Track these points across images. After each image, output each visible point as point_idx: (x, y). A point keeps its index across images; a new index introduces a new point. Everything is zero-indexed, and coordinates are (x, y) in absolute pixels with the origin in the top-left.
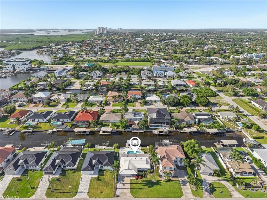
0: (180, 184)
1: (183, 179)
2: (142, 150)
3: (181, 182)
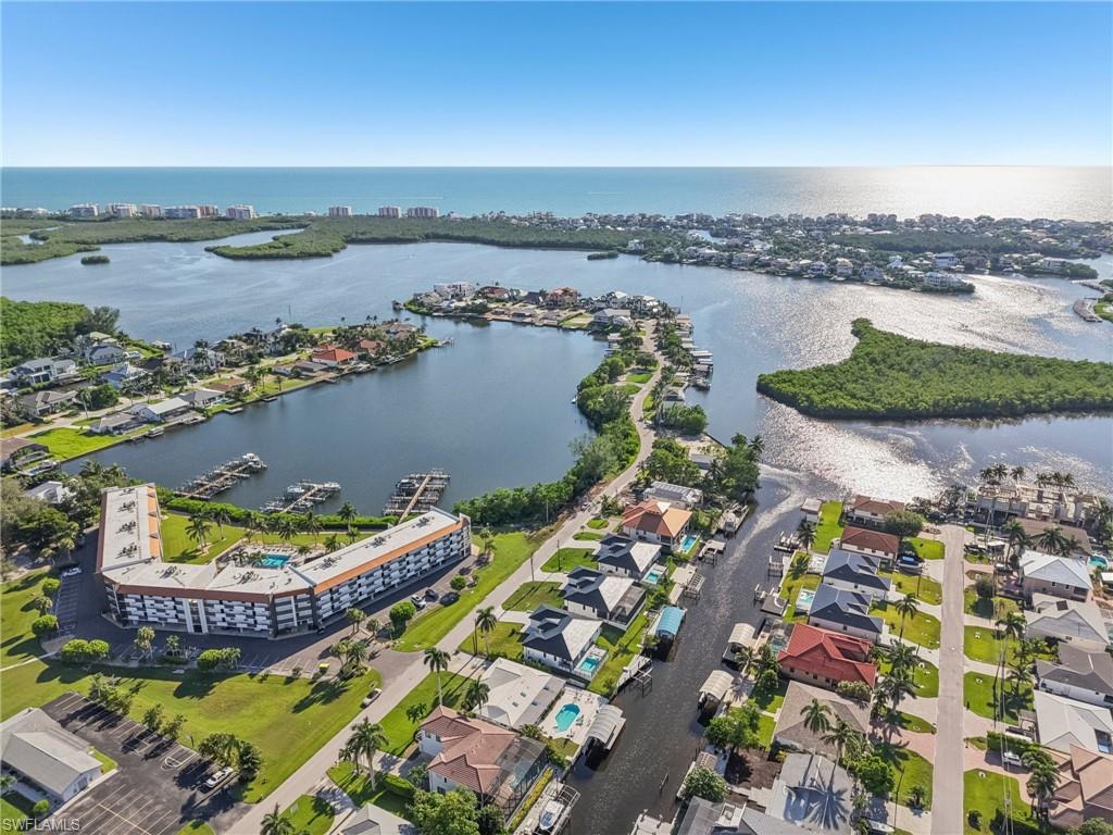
0: (393, 754)
1: (398, 765)
2: (567, 740)
3: (395, 757)
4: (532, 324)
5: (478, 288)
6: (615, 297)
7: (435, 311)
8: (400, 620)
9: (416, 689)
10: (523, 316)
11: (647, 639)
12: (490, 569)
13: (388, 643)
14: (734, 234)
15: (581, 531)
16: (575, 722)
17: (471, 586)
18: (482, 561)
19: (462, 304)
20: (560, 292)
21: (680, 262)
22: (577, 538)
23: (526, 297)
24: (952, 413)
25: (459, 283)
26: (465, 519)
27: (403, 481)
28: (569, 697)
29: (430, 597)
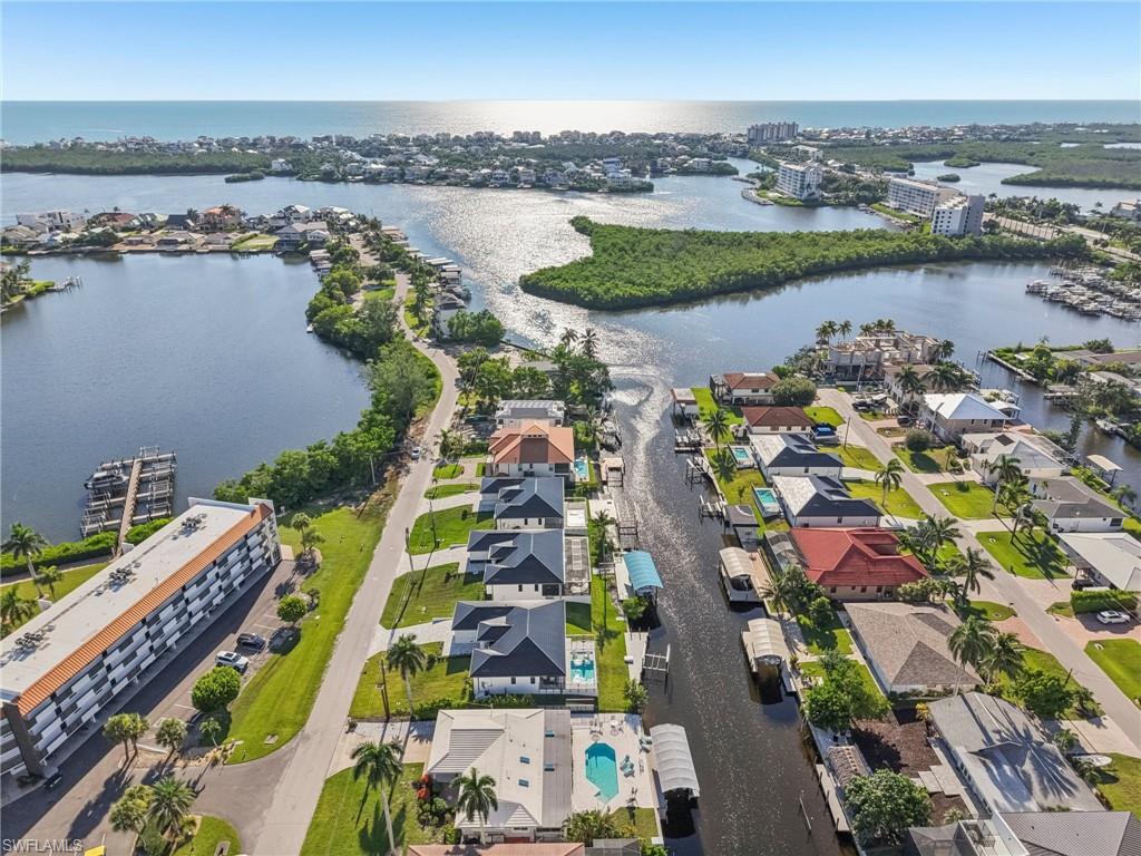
4: (191, 252)
5: (89, 216)
6: (296, 211)
7: (30, 249)
8: (213, 704)
9: (314, 826)
10: (175, 242)
11: (627, 607)
12: (325, 574)
13: (210, 755)
14: (388, 152)
15: (434, 485)
16: (620, 774)
17: (312, 607)
18: (305, 566)
19: (73, 236)
20: (218, 211)
21: (344, 180)
22: (431, 495)
23: (167, 223)
24: (729, 289)
25: (57, 211)
26: (263, 507)
27: (97, 475)
28: (582, 734)
29: (248, 646)
